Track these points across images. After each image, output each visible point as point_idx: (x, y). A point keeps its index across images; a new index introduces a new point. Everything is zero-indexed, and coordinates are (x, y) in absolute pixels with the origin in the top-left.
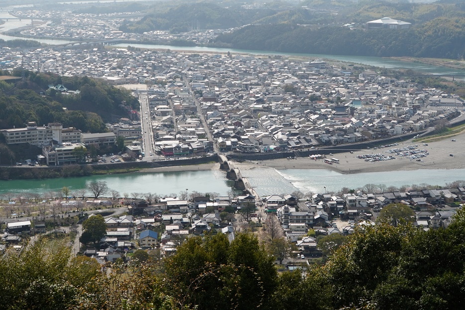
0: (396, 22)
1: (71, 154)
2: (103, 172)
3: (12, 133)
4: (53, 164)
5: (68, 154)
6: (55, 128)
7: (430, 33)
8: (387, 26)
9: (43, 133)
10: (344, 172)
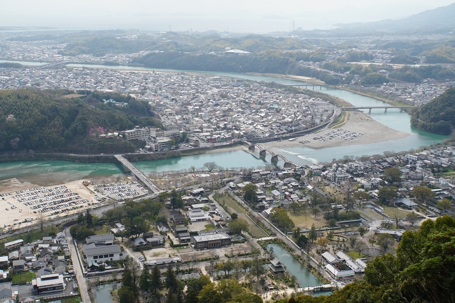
0: (242, 52)
1: (166, 144)
2: (186, 154)
3: (129, 133)
4: (157, 151)
5: (163, 144)
6: (153, 129)
7: (266, 59)
8: (237, 54)
9: (145, 133)
10: (316, 148)
